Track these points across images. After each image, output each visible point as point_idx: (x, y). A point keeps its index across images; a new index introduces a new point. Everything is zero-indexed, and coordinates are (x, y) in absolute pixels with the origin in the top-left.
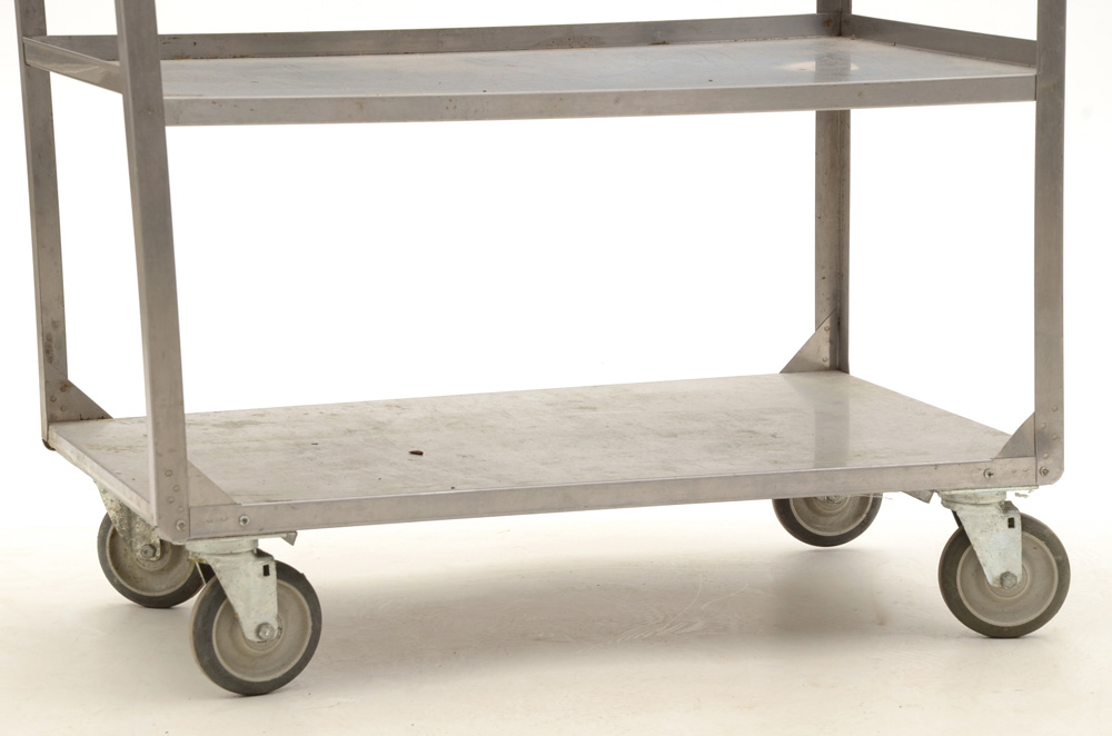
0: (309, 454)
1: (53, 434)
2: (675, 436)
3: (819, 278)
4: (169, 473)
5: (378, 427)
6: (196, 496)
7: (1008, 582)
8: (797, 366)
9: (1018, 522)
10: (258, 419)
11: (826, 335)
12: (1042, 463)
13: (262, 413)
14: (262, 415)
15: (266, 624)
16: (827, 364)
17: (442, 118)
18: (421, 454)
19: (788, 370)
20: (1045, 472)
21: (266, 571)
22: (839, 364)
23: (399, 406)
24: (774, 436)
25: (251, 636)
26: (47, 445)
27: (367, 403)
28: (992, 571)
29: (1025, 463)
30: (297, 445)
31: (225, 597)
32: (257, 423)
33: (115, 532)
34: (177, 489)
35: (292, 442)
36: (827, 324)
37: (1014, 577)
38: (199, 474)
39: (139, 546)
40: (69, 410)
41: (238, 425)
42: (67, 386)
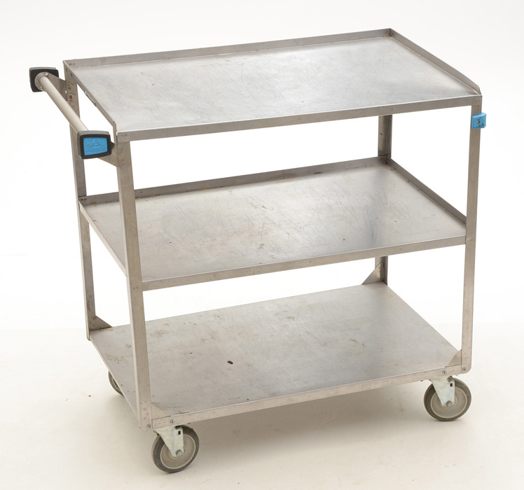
0: (190, 363)
1: (92, 337)
5: (213, 336)
7: (449, 405)
8: (368, 281)
9: (454, 383)
10: (166, 328)
11: (379, 270)
12: (463, 365)
13: (167, 322)
14: (168, 325)
15: (179, 451)
16: (379, 279)
17: (245, 275)
18: (232, 363)
19: (365, 283)
20: (464, 370)
21: (180, 432)
25: (174, 455)
28: (443, 401)
29: (458, 367)
30: (184, 354)
31: (164, 443)
32: (167, 333)
35: (182, 351)
36: (379, 266)
37: (451, 402)
40: (96, 326)
41: (159, 334)
42: (95, 317)
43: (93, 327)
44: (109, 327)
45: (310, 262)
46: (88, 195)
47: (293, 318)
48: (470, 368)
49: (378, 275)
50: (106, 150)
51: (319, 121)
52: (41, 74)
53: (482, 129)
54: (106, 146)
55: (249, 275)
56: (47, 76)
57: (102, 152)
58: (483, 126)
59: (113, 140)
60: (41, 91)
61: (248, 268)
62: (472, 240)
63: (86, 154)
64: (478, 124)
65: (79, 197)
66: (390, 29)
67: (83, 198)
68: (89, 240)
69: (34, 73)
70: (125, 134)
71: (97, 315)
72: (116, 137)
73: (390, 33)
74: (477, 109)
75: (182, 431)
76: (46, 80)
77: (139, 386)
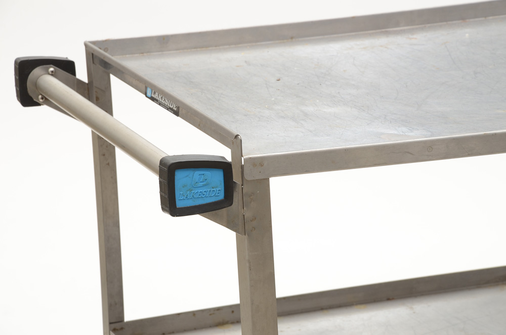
50: (221, 196)
52: (37, 71)
54: (221, 187)
56: (53, 74)
57: (214, 200)
60: (38, 104)
63: (180, 204)
65: (110, 323)
67: (117, 326)
69: (26, 69)
70: (261, 162)
76: (51, 82)
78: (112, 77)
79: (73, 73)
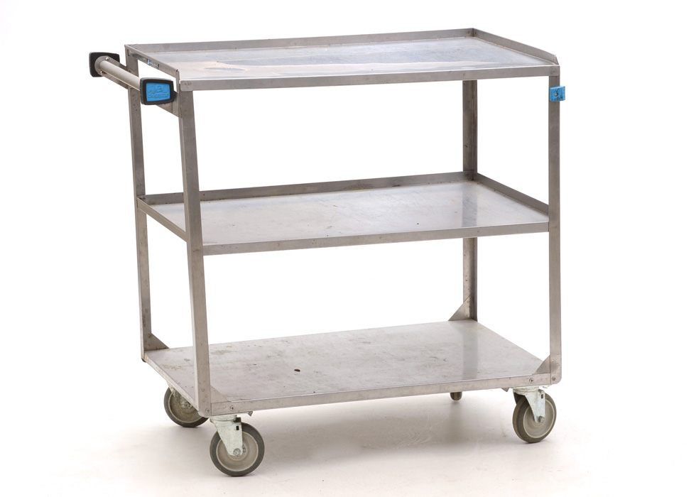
0: (253, 371)
1: (147, 358)
2: (403, 360)
3: (465, 281)
4: (203, 390)
5: (280, 354)
6: (213, 399)
8: (456, 318)
9: (544, 396)
10: (229, 349)
11: (468, 304)
12: (553, 375)
13: (230, 345)
14: (231, 347)
15: (237, 449)
16: (469, 316)
17: (311, 247)
18: (299, 371)
19: (452, 319)
20: (554, 379)
21: (238, 428)
22: (473, 317)
23: (286, 341)
24: (444, 360)
26: (144, 361)
27: (273, 339)
28: (536, 415)
29: (546, 376)
30: (248, 365)
32: (229, 352)
33: (172, 395)
34: (206, 396)
35: (245, 363)
36: (468, 300)
38: (215, 390)
39: (183, 403)
40: (152, 345)
41: (221, 353)
42: (151, 336)
43: (148, 347)
44: (166, 348)
45: (380, 238)
46: (146, 194)
47: (369, 343)
48: (561, 377)
49: (467, 312)
50: (169, 97)
51: (387, 83)
52: (99, 59)
53: (561, 102)
55: (316, 247)
56: (108, 60)
57: (165, 98)
58: (562, 98)
59: (175, 89)
60: (100, 76)
61: (314, 240)
62: (556, 227)
63: (148, 100)
64: (556, 97)
65: (138, 195)
66: (473, 29)
67: (142, 197)
68: (147, 245)
69: (94, 57)
70: (189, 83)
71: (153, 332)
72: (179, 86)
73: (473, 33)
74: (555, 80)
75: (240, 427)
76: (107, 64)
77: (197, 363)
78: (139, 61)
79: (119, 61)
